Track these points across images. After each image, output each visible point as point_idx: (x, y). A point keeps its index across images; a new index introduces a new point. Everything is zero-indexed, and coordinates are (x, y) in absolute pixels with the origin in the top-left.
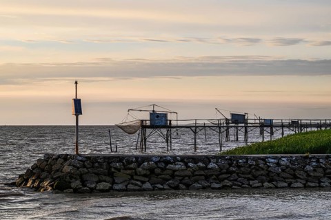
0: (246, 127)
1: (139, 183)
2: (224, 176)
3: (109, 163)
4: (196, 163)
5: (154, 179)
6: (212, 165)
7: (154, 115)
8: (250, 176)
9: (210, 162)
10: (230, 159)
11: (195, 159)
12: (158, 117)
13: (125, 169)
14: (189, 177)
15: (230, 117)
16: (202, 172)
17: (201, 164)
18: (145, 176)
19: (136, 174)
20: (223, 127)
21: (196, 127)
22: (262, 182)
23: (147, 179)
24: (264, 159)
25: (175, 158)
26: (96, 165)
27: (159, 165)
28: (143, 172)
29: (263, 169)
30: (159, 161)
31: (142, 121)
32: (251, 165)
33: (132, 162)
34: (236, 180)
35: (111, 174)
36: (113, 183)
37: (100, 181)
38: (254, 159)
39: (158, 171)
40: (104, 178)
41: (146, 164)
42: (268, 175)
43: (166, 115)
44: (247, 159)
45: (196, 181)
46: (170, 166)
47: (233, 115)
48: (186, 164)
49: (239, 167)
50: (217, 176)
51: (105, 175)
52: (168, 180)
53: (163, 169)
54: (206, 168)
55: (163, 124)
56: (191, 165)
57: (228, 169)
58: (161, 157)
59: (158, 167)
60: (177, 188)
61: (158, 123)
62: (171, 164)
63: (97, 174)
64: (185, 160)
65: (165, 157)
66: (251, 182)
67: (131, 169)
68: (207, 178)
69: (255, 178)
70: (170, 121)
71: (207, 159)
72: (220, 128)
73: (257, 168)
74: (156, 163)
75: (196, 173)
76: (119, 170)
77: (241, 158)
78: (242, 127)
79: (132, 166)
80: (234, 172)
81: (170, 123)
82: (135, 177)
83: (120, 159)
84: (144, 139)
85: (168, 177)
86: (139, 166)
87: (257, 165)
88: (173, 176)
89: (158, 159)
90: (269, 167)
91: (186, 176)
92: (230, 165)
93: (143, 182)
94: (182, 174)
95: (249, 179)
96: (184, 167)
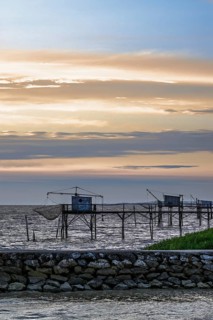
0: (181, 213)
1: (56, 283)
2: (153, 275)
3: (23, 261)
4: (121, 260)
5: (74, 278)
6: (139, 263)
7: (77, 198)
8: (182, 275)
9: (137, 258)
10: (160, 256)
11: (120, 255)
12: (81, 201)
13: (41, 267)
14: (114, 276)
15: (162, 200)
16: (128, 271)
17: (127, 262)
18: (63, 275)
19: (54, 273)
20: (155, 212)
21: (124, 212)
22: (196, 281)
23: (66, 279)
24: (198, 256)
25: (97, 254)
26: (9, 262)
27: (80, 262)
28: (62, 271)
29: (197, 267)
30: (80, 258)
31: (63, 206)
32: (183, 263)
33: (49, 259)
34: (166, 280)
35: (25, 273)
36: (28, 283)
37: (12, 281)
38: (187, 255)
39: (78, 269)
40: (17, 277)
41: (64, 261)
42: (202, 274)
43: (90, 199)
44: (179, 255)
45: (122, 281)
46: (92, 264)
47: (166, 197)
48: (110, 262)
49: (170, 264)
50: (145, 275)
51: (18, 274)
52: (89, 280)
53: (84, 267)
54: (132, 266)
55: (87, 208)
56: (115, 262)
57: (157, 267)
58: (82, 253)
59: (78, 265)
60: (100, 288)
61: (81, 207)
62: (93, 261)
63: (9, 273)
64: (109, 256)
65: (86, 252)
66: (184, 282)
67: (47, 267)
68: (133, 277)
69: (188, 277)
70: (95, 205)
71: (134, 256)
72: (151, 213)
73: (191, 266)
74: (76, 260)
75: (121, 272)
76: (34, 268)
77: (172, 254)
78: (176, 212)
79: (49, 263)
80: (164, 270)
81: (95, 209)
82: (53, 276)
83: (35, 255)
84: (65, 227)
85: (89, 276)
86: (56, 264)
87: (190, 262)
88: (95, 275)
89: (78, 256)
90: (204, 264)
91: (110, 275)
92: (160, 262)
93: (62, 282)
94: (106, 272)
95: (181, 279)
96: (107, 265)
